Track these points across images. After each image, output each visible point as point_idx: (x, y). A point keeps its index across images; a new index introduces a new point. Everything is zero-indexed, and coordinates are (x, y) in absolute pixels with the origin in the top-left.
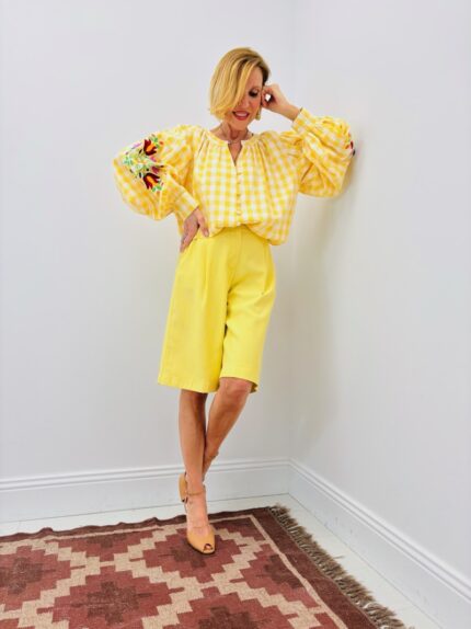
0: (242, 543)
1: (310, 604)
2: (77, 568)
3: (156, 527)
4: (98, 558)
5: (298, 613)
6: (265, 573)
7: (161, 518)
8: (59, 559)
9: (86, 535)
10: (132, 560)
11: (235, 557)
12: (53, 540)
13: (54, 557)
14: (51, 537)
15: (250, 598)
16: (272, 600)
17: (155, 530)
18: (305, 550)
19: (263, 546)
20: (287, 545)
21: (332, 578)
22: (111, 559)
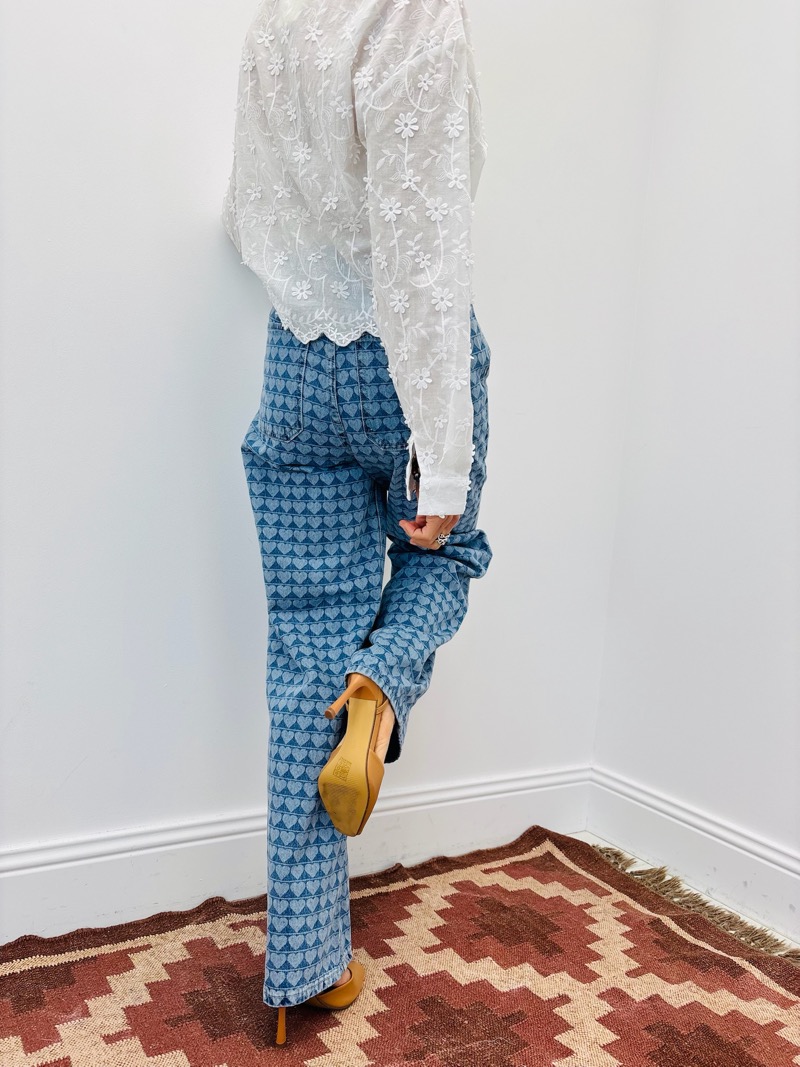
0: (584, 903)
1: (785, 1004)
3: (411, 881)
5: (778, 1019)
6: (667, 955)
7: (407, 863)
10: (428, 950)
11: (592, 928)
12: (246, 923)
14: (238, 918)
15: (685, 1002)
16: (722, 1002)
17: (415, 887)
18: (688, 907)
19: (617, 905)
20: (654, 902)
21: (770, 952)
22: (388, 951)
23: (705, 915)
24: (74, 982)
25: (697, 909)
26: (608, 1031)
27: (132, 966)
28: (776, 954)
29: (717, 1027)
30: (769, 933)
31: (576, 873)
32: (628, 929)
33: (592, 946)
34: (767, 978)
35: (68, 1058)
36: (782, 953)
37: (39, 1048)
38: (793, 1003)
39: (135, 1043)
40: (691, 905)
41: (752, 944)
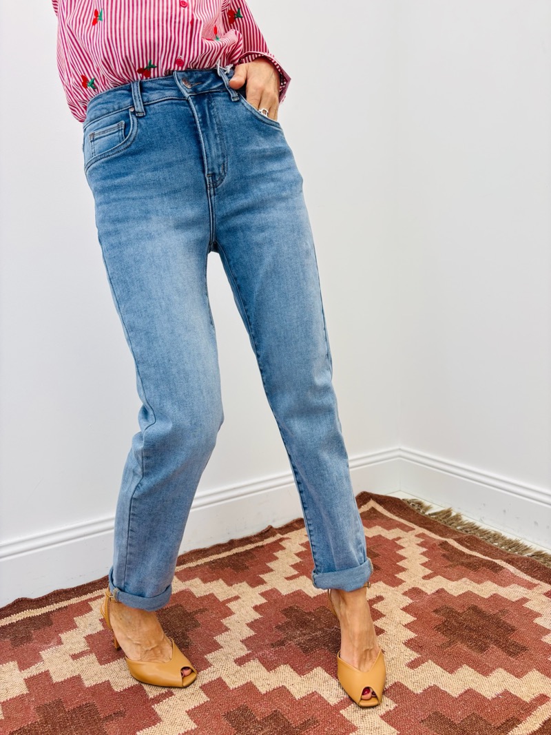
0: (396, 537)
1: (530, 586)
2: (229, 600)
3: (279, 536)
4: (245, 585)
5: (525, 596)
6: (451, 563)
7: (276, 525)
8: (198, 595)
9: (201, 562)
10: (288, 578)
11: (401, 552)
13: (186, 594)
15: (461, 592)
16: (486, 589)
17: (281, 540)
18: (467, 532)
19: (418, 536)
20: (443, 530)
21: (521, 554)
22: (262, 582)
23: (478, 535)
24: (52, 624)
25: (473, 532)
26: (408, 615)
27: (91, 609)
28: (526, 555)
29: (483, 606)
30: (521, 542)
31: (391, 519)
32: (425, 550)
33: (400, 564)
34: (518, 571)
35: (48, 671)
36: (530, 554)
37: (29, 667)
38: (535, 585)
39: (93, 657)
40: (468, 530)
41: (510, 550)
